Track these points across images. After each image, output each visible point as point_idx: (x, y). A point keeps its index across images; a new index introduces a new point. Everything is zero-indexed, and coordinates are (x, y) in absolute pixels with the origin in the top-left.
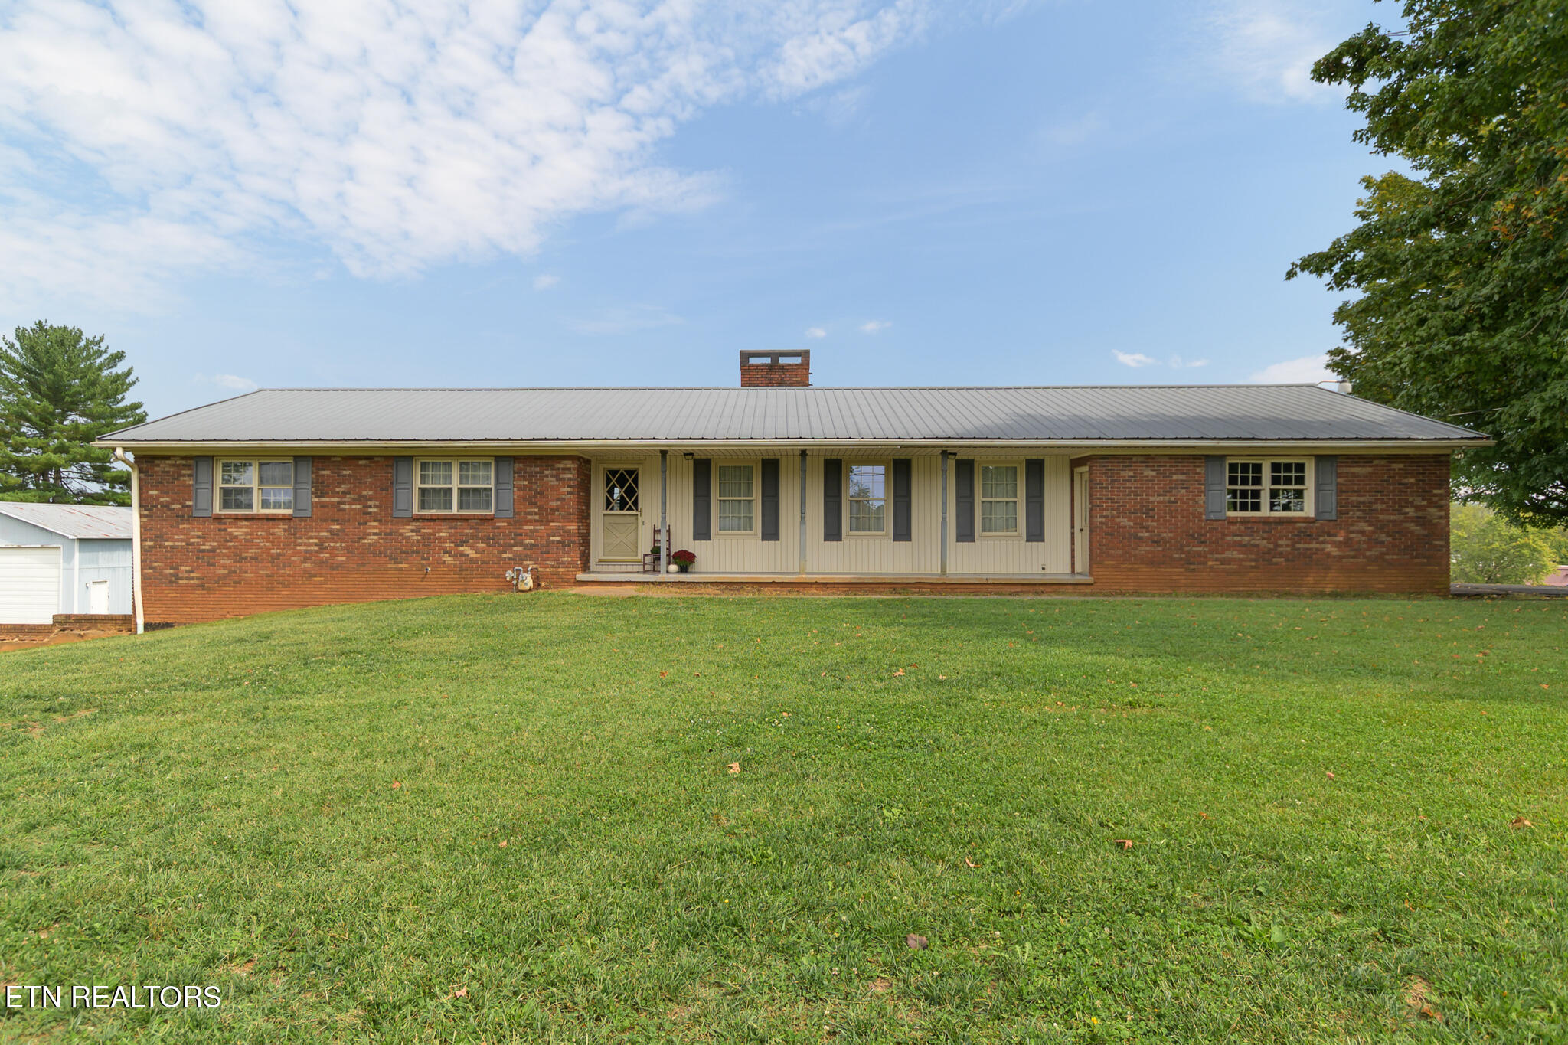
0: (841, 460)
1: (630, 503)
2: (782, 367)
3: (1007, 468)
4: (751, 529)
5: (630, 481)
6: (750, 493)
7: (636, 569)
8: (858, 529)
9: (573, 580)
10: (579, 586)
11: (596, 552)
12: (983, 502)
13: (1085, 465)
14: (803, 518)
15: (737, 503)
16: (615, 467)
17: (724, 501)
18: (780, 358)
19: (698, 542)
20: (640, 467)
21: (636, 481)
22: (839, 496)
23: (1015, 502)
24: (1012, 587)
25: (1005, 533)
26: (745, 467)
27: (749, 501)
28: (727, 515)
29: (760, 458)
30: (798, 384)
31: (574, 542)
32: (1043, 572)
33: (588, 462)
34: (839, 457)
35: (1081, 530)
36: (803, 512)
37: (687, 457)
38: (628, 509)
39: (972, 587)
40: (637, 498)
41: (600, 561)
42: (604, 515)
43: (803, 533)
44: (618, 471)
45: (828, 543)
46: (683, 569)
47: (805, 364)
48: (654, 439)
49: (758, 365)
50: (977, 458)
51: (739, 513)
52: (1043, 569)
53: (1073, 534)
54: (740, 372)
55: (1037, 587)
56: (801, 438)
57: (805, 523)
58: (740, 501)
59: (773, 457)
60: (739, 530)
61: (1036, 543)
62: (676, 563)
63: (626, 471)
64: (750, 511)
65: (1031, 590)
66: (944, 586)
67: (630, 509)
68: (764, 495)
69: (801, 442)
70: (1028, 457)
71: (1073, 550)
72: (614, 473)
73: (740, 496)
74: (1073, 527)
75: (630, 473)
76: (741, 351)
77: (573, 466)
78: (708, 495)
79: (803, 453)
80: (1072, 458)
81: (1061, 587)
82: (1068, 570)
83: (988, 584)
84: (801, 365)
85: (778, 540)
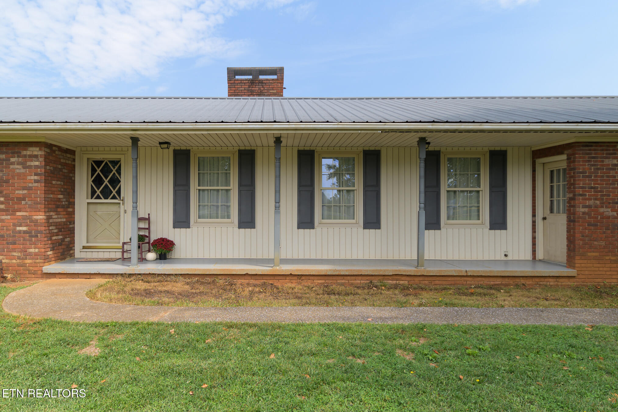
0: (314, 151)
1: (114, 192)
2: (261, 82)
3: (471, 158)
4: (229, 217)
5: (114, 171)
6: (227, 183)
7: (113, 255)
8: (329, 218)
9: (39, 272)
10: (47, 278)
11: (80, 239)
12: (448, 191)
13: (561, 153)
14: (277, 208)
15: (215, 192)
16: (99, 157)
17: (204, 190)
18: (260, 76)
19: (177, 230)
20: (122, 157)
21: (119, 171)
22: (312, 185)
23: (478, 192)
24: (491, 279)
25: (468, 222)
26: (223, 158)
27: (227, 191)
28: (206, 204)
29: (237, 149)
30: (274, 94)
31: (41, 232)
32: (505, 258)
33: (73, 152)
34: (312, 149)
35: (544, 219)
36: (277, 202)
37: (163, 146)
38: (112, 198)
39: (450, 279)
40: (120, 188)
41: (84, 247)
42: (88, 203)
43: (277, 223)
44: (102, 162)
45: (301, 231)
46: (162, 257)
47: (280, 80)
48: (118, 122)
49: (241, 80)
50: (443, 150)
51: (217, 202)
52: (506, 255)
53: (534, 222)
54: (227, 85)
55: (517, 280)
56: (275, 122)
57: (279, 213)
58: (218, 190)
59: (249, 148)
60: (217, 218)
61: (499, 231)
62: (155, 251)
63: (109, 161)
64: (228, 199)
65: (511, 282)
66: (421, 279)
67: (114, 198)
68: (240, 185)
69: (276, 126)
70: (492, 149)
71: (534, 239)
72: (98, 163)
73: (218, 186)
74: (534, 215)
75: (116, 163)
76: (228, 68)
77: (40, 153)
78: (188, 185)
79: (278, 140)
80: (533, 149)
81: (542, 279)
82: (529, 257)
83: (467, 276)
84: (277, 80)
85: (254, 228)
